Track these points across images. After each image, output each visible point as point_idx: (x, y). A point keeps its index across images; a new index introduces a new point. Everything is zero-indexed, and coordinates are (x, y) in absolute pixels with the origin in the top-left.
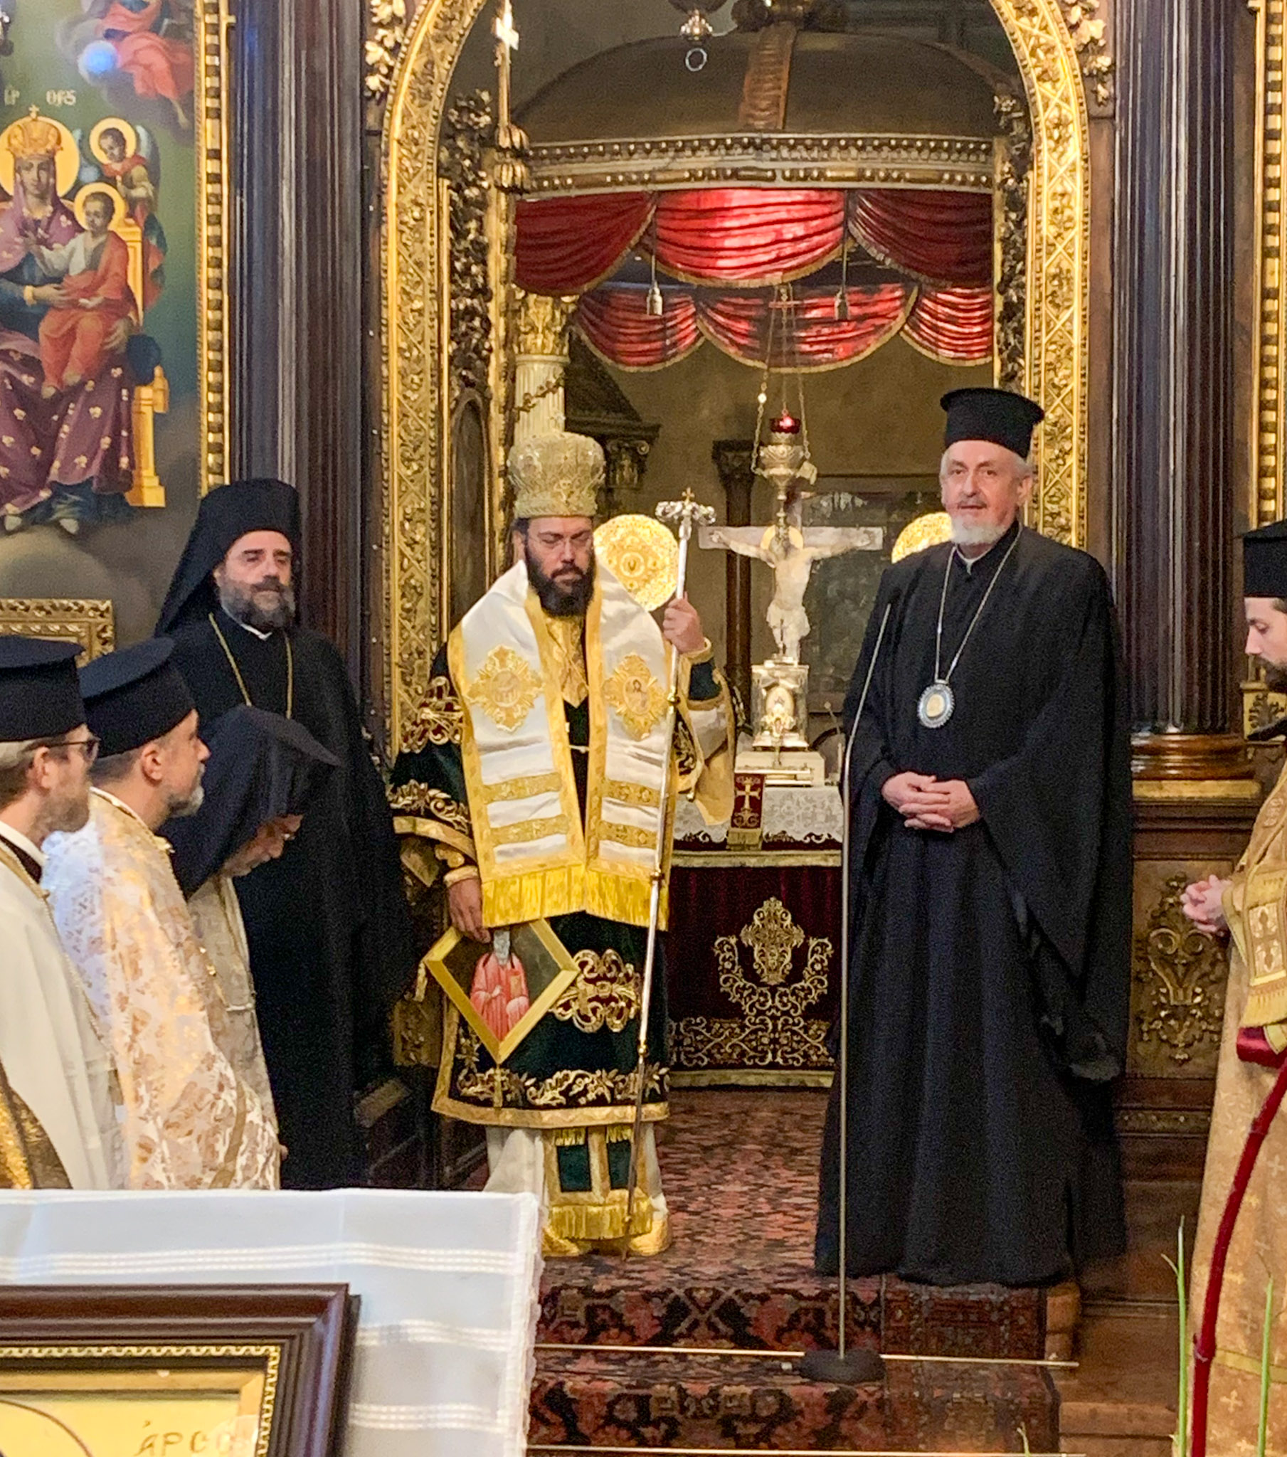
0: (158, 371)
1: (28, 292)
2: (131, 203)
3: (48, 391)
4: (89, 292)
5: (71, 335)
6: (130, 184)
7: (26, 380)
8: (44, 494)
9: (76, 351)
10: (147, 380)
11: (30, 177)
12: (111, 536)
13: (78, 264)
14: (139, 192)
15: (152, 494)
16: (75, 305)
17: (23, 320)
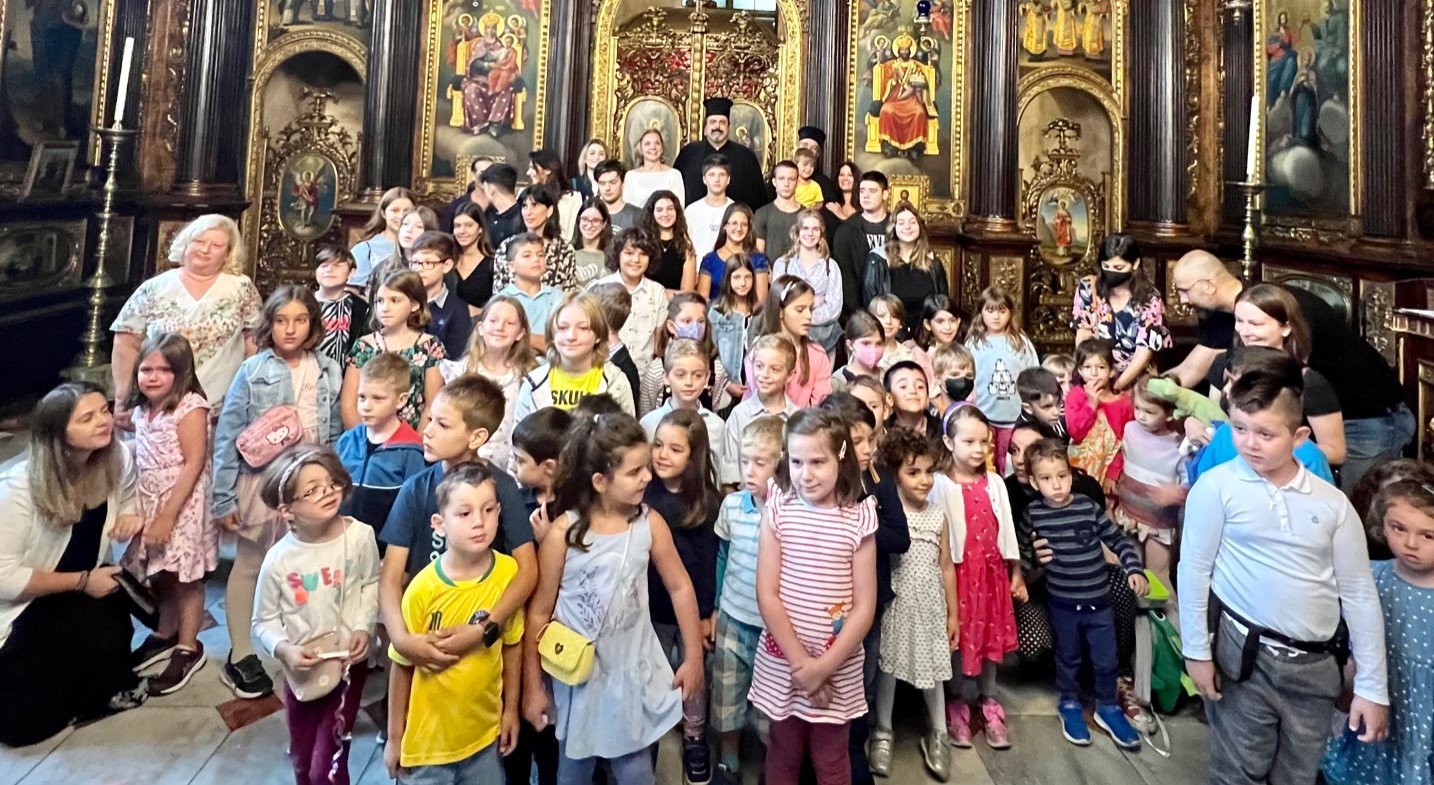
0: (524, 89)
1: (486, 64)
2: (519, 40)
4: (505, 65)
5: (498, 77)
6: (519, 33)
7: (484, 90)
8: (487, 124)
9: (500, 81)
11: (489, 30)
12: (506, 137)
13: (502, 57)
14: (523, 36)
15: (520, 125)
16: (500, 69)
17: (484, 72)
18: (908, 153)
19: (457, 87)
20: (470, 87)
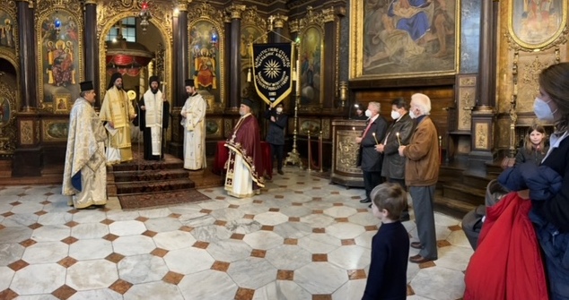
1: (60, 60)
5: (65, 65)
6: (71, 48)
7: (60, 70)
8: (62, 82)
10: (73, 70)
11: (59, 47)
12: (69, 87)
13: (65, 57)
15: (74, 82)
16: (65, 62)
17: (59, 63)
18: (207, 88)
19: (50, 69)
20: (55, 69)
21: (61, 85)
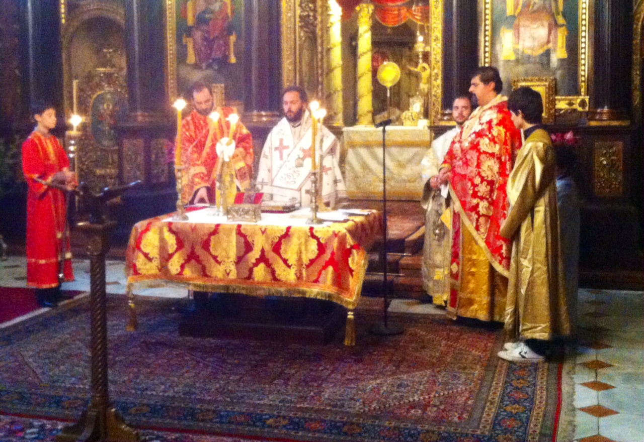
0: (234, 33)
1: (207, 16)
3: (212, 37)
4: (219, 15)
5: (216, 25)
8: (210, 61)
9: (217, 28)
10: (232, 34)
12: (224, 69)
13: (217, 9)
15: (233, 60)
16: (217, 18)
17: (206, 22)
20: (198, 35)
21: (209, 66)
